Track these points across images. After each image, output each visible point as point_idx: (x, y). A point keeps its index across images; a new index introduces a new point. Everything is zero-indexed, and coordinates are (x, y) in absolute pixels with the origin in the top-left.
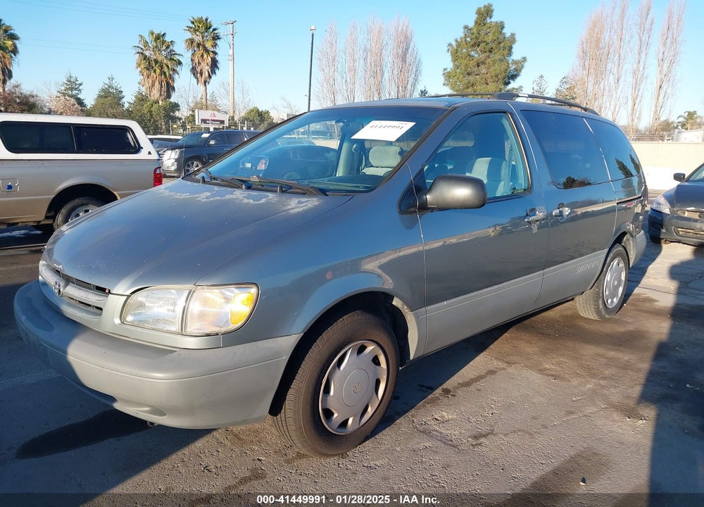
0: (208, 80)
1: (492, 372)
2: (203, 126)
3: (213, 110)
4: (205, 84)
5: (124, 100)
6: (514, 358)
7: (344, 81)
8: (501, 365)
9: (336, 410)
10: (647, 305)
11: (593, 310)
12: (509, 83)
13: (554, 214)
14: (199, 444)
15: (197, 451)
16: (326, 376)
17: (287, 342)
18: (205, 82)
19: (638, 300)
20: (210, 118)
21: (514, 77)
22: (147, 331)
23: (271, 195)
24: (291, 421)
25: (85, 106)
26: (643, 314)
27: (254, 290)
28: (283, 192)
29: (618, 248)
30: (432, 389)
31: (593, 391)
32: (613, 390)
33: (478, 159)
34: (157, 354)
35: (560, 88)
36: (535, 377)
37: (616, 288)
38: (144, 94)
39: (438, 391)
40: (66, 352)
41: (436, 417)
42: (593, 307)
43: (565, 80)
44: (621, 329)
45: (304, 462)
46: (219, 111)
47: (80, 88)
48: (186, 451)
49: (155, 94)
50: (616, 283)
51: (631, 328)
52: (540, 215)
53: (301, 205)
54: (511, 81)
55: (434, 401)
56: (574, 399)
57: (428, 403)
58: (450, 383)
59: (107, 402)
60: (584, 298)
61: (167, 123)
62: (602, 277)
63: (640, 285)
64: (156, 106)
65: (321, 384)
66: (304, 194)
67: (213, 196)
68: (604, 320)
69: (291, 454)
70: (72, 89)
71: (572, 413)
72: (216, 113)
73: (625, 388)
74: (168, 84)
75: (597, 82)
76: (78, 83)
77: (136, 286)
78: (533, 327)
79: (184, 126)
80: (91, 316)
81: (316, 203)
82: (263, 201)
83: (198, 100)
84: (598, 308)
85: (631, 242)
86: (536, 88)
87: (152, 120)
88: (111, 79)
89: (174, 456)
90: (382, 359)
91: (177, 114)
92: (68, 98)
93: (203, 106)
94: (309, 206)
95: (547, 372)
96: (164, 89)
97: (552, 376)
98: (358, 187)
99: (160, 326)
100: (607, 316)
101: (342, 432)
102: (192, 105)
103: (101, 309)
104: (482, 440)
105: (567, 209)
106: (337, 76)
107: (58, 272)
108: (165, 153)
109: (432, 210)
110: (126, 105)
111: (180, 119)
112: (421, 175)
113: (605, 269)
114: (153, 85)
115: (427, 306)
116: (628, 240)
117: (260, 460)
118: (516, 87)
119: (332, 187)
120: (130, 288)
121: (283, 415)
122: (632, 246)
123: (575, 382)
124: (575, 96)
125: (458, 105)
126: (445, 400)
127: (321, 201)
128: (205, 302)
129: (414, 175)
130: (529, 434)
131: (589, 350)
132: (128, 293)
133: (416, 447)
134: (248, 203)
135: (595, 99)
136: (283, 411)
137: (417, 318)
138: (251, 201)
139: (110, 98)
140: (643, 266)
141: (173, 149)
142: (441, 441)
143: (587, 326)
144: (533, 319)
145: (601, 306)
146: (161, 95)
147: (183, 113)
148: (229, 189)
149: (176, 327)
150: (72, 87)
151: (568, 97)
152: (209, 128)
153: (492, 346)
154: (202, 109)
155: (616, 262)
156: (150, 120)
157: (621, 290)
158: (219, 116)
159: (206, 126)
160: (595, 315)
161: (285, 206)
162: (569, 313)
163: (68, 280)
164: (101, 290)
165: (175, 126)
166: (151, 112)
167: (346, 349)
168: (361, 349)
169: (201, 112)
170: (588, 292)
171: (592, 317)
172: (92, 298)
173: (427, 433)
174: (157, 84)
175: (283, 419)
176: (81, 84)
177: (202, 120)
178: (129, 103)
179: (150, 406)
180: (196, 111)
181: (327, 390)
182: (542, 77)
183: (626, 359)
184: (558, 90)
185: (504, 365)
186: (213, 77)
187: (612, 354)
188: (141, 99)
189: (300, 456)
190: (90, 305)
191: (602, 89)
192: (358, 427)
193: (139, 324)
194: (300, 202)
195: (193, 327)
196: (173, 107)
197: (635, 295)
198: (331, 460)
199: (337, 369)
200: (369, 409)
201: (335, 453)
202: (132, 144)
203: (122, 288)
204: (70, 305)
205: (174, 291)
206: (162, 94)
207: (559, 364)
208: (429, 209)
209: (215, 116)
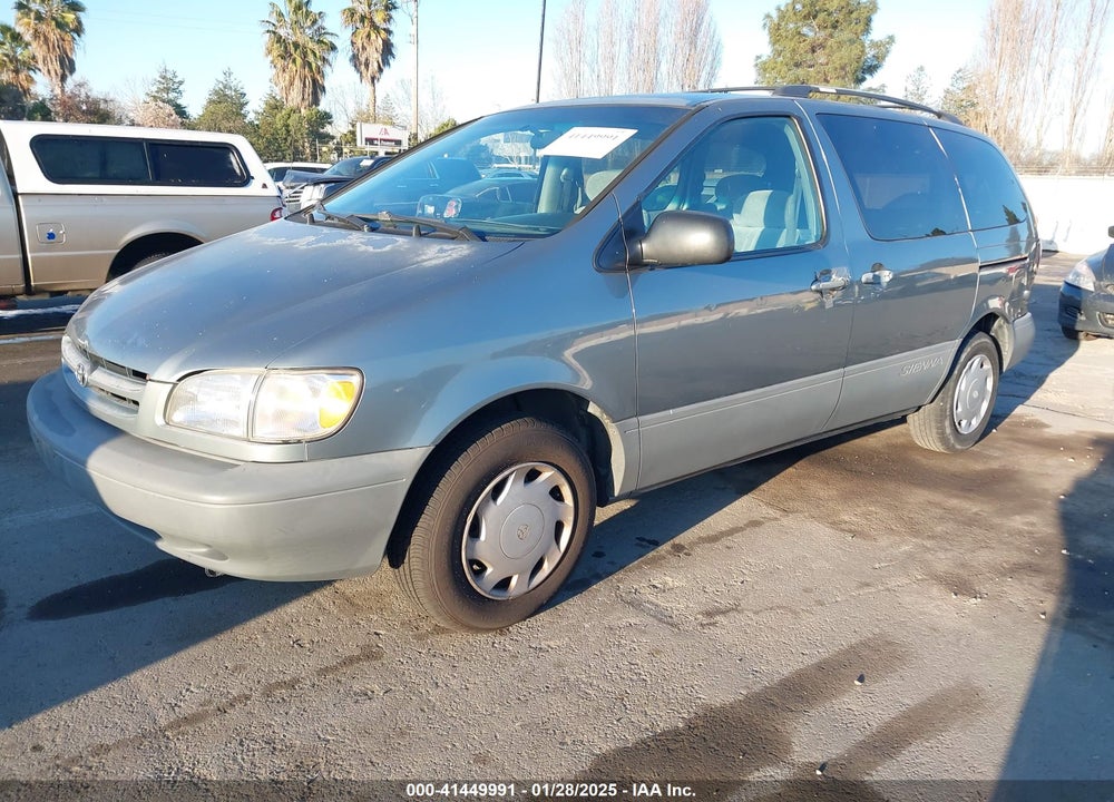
0: (377, 75)
1: (755, 524)
2: (369, 148)
3: (385, 123)
4: (373, 82)
5: (247, 108)
6: (797, 505)
7: (595, 77)
8: (772, 513)
9: (489, 562)
10: (1033, 432)
11: (934, 435)
12: (863, 79)
13: (863, 280)
14: (293, 608)
15: (287, 618)
16: (473, 512)
17: (409, 458)
18: (373, 79)
19: (1018, 424)
20: (379, 137)
21: (872, 69)
22: (201, 435)
23: (401, 240)
24: (417, 576)
25: (187, 118)
26: (1020, 445)
27: (356, 379)
28: (421, 235)
29: (981, 339)
30: (656, 544)
31: (910, 556)
32: (941, 555)
33: (752, 193)
34: (212, 468)
35: (951, 88)
36: (822, 532)
37: (976, 403)
38: (278, 98)
39: (666, 547)
40: (84, 463)
41: (655, 583)
42: (934, 431)
43: (961, 74)
44: (978, 466)
45: (443, 640)
46: (393, 124)
47: (181, 88)
48: (270, 617)
49: (295, 98)
50: (976, 394)
51: (995, 465)
52: (837, 279)
53: (444, 254)
54: (867, 76)
55: (654, 561)
56: (877, 566)
57: (646, 564)
58: (685, 538)
59: (148, 539)
60: (922, 417)
61: (312, 144)
62: (950, 383)
63: (1027, 403)
64: (295, 117)
65: (465, 522)
66: (453, 239)
67: (318, 241)
68: (955, 453)
69: (425, 627)
70: (167, 90)
71: (868, 585)
72: (388, 127)
73: (962, 551)
74: (315, 81)
75: (1013, 78)
76: (177, 80)
77: (185, 370)
78: (838, 460)
79: (339, 150)
80: (124, 414)
81: (466, 252)
82: (388, 248)
83: (364, 107)
84: (943, 433)
85: (1006, 331)
86: (911, 88)
87: (289, 139)
88: (228, 74)
89: (252, 623)
90: (566, 491)
91: (328, 129)
92: (161, 104)
93: (371, 118)
94: (455, 256)
95: (843, 526)
96: (309, 90)
97: (850, 531)
98: (537, 229)
99: (219, 428)
100: (958, 447)
101: (499, 596)
102: (352, 115)
103: (136, 403)
104: (718, 618)
105: (887, 272)
106: (585, 69)
107: (84, 352)
108: (304, 191)
109: (652, 266)
110: (251, 117)
111: (333, 138)
112: (635, 211)
113: (956, 372)
114: (291, 84)
115: (641, 415)
116: (1000, 327)
117: (377, 634)
118: (874, 87)
119: (498, 230)
120: (176, 372)
121: (406, 565)
122: (1007, 337)
123: (884, 541)
124: (976, 101)
125: (708, 103)
126: (674, 560)
127: (473, 249)
128: (282, 392)
129: (624, 211)
130: (795, 613)
131: (917, 497)
132: (174, 380)
133: (615, 623)
134: (366, 251)
135: (1010, 107)
136: (406, 560)
137: (623, 433)
138: (371, 249)
139: (227, 106)
140: (1040, 374)
141: (316, 183)
142: (655, 617)
143: (924, 461)
144: (840, 447)
145: (948, 431)
146: (303, 99)
147: (338, 128)
148: (343, 232)
149: (240, 431)
150: (168, 87)
151: (964, 103)
152: (377, 153)
153: (763, 486)
154: (367, 121)
155: (977, 360)
156: (286, 139)
157: (985, 406)
158: (394, 134)
159: (373, 148)
160: (939, 444)
161: (419, 255)
162: (901, 440)
163: (96, 362)
164: (141, 376)
165: (324, 149)
166: (288, 126)
167: (506, 473)
168: (532, 475)
169: (365, 126)
170: (927, 408)
171: (934, 448)
172: (126, 387)
173: (636, 605)
174: (297, 82)
175: (407, 572)
176: (181, 83)
177: (367, 140)
178: (256, 113)
179: (208, 546)
180: (358, 125)
181: (475, 532)
182: (922, 69)
183: (974, 510)
184: (947, 91)
185: (778, 514)
186: (386, 70)
187: (954, 502)
188: (275, 106)
189: (438, 630)
190: (124, 399)
191: (1022, 88)
192: (526, 590)
193: (188, 426)
194: (442, 251)
195: (264, 430)
196: (323, 118)
197: (1015, 416)
198: (482, 637)
199: (491, 502)
200: (546, 565)
201: (487, 626)
202: (238, 171)
203: (165, 372)
204: (101, 399)
205: (238, 377)
206: (306, 96)
207: (865, 515)
208: (647, 265)
209: (386, 132)
